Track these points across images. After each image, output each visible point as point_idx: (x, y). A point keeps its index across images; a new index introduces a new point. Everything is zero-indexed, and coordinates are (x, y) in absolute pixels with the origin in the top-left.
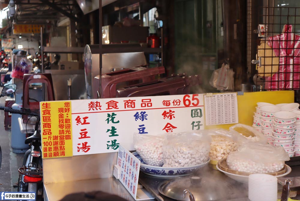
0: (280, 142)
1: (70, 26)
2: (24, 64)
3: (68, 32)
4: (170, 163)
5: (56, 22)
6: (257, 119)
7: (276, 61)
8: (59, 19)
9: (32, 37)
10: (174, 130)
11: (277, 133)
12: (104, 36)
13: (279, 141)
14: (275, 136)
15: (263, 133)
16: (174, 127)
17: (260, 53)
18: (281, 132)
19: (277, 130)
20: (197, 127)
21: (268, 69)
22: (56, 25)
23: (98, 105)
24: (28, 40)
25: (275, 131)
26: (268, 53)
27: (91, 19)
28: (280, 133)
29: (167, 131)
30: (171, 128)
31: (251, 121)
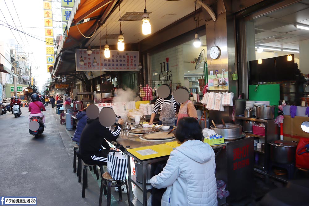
1: (82, 85)
2: (69, 99)
3: (80, 87)
5: (75, 83)
6: (140, 108)
7: (145, 93)
8: (76, 81)
9: (63, 89)
12: (97, 88)
17: (141, 92)
21: (143, 95)
22: (75, 84)
23: (101, 105)
24: (61, 91)
26: (143, 91)
27: (91, 82)
31: (139, 108)
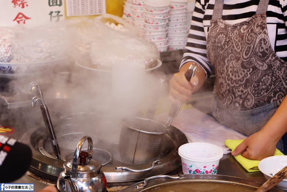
0: (152, 34)
4: (18, 58)
6: (127, 9)
10: (27, 21)
11: (149, 24)
13: (150, 33)
14: (146, 28)
15: (133, 24)
16: (27, 18)
18: (153, 22)
19: (149, 20)
20: (56, 18)
25: (146, 22)
28: (152, 24)
29: (18, 22)
30: (24, 18)
31: (121, 12)
